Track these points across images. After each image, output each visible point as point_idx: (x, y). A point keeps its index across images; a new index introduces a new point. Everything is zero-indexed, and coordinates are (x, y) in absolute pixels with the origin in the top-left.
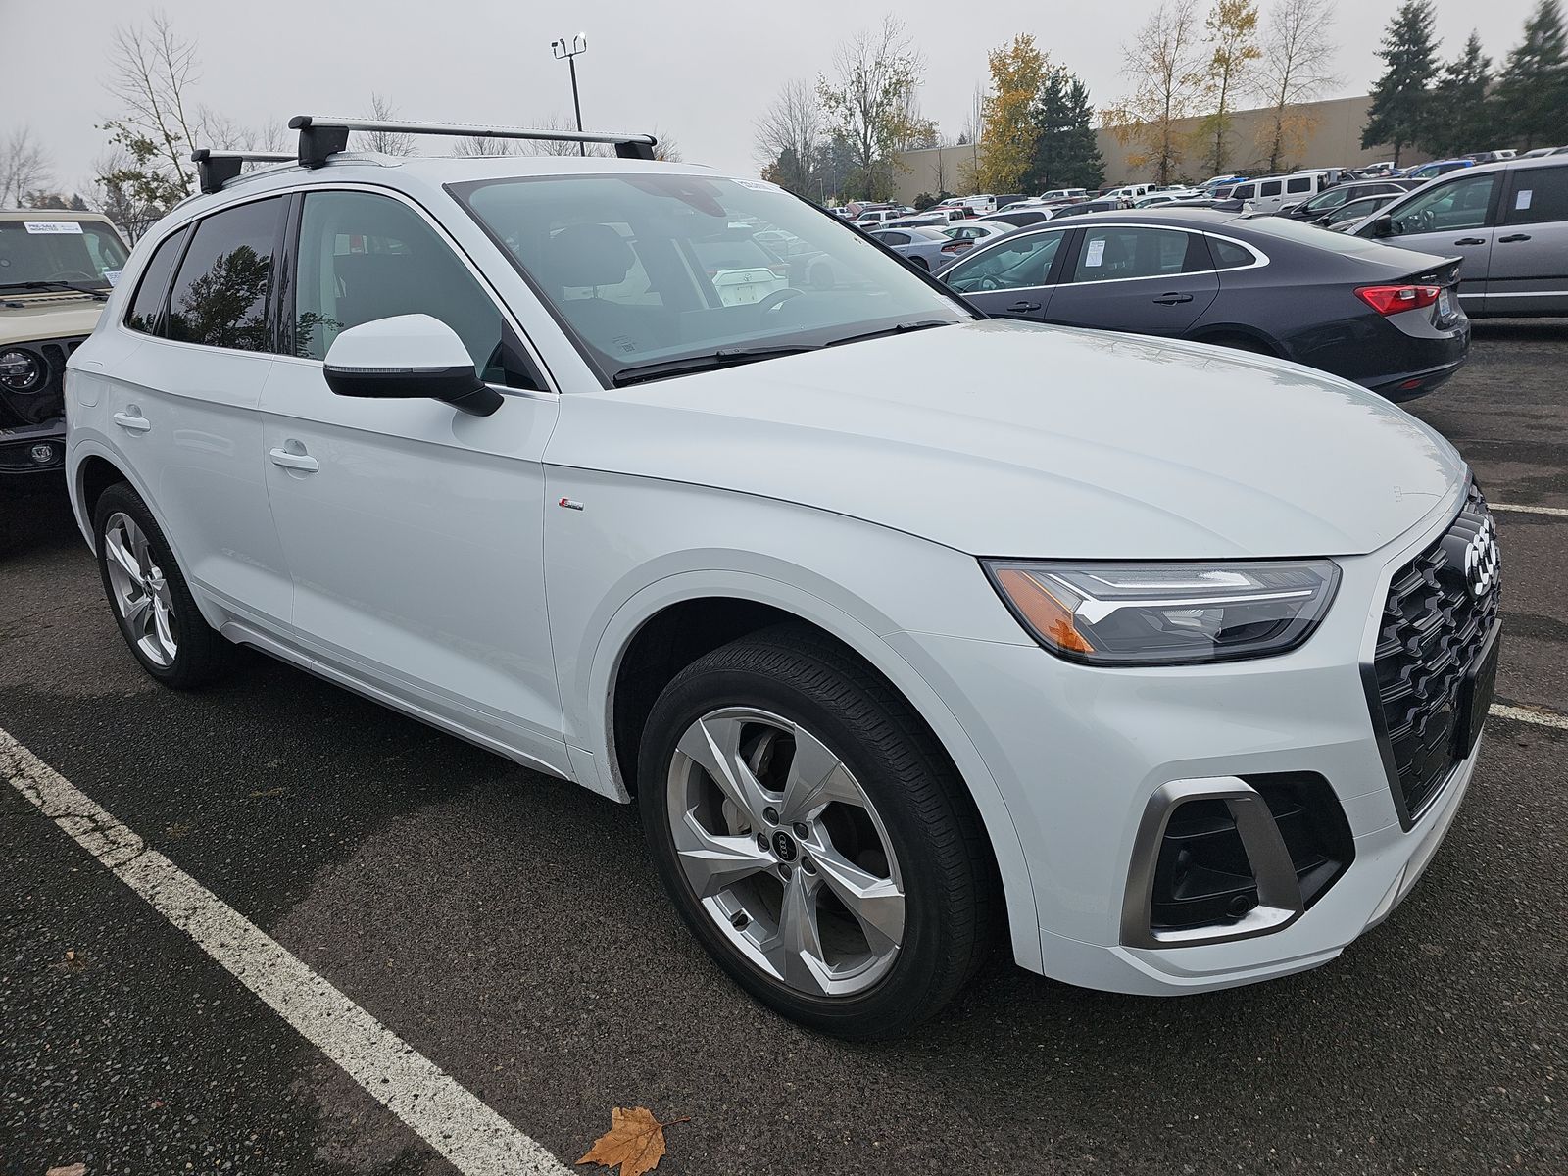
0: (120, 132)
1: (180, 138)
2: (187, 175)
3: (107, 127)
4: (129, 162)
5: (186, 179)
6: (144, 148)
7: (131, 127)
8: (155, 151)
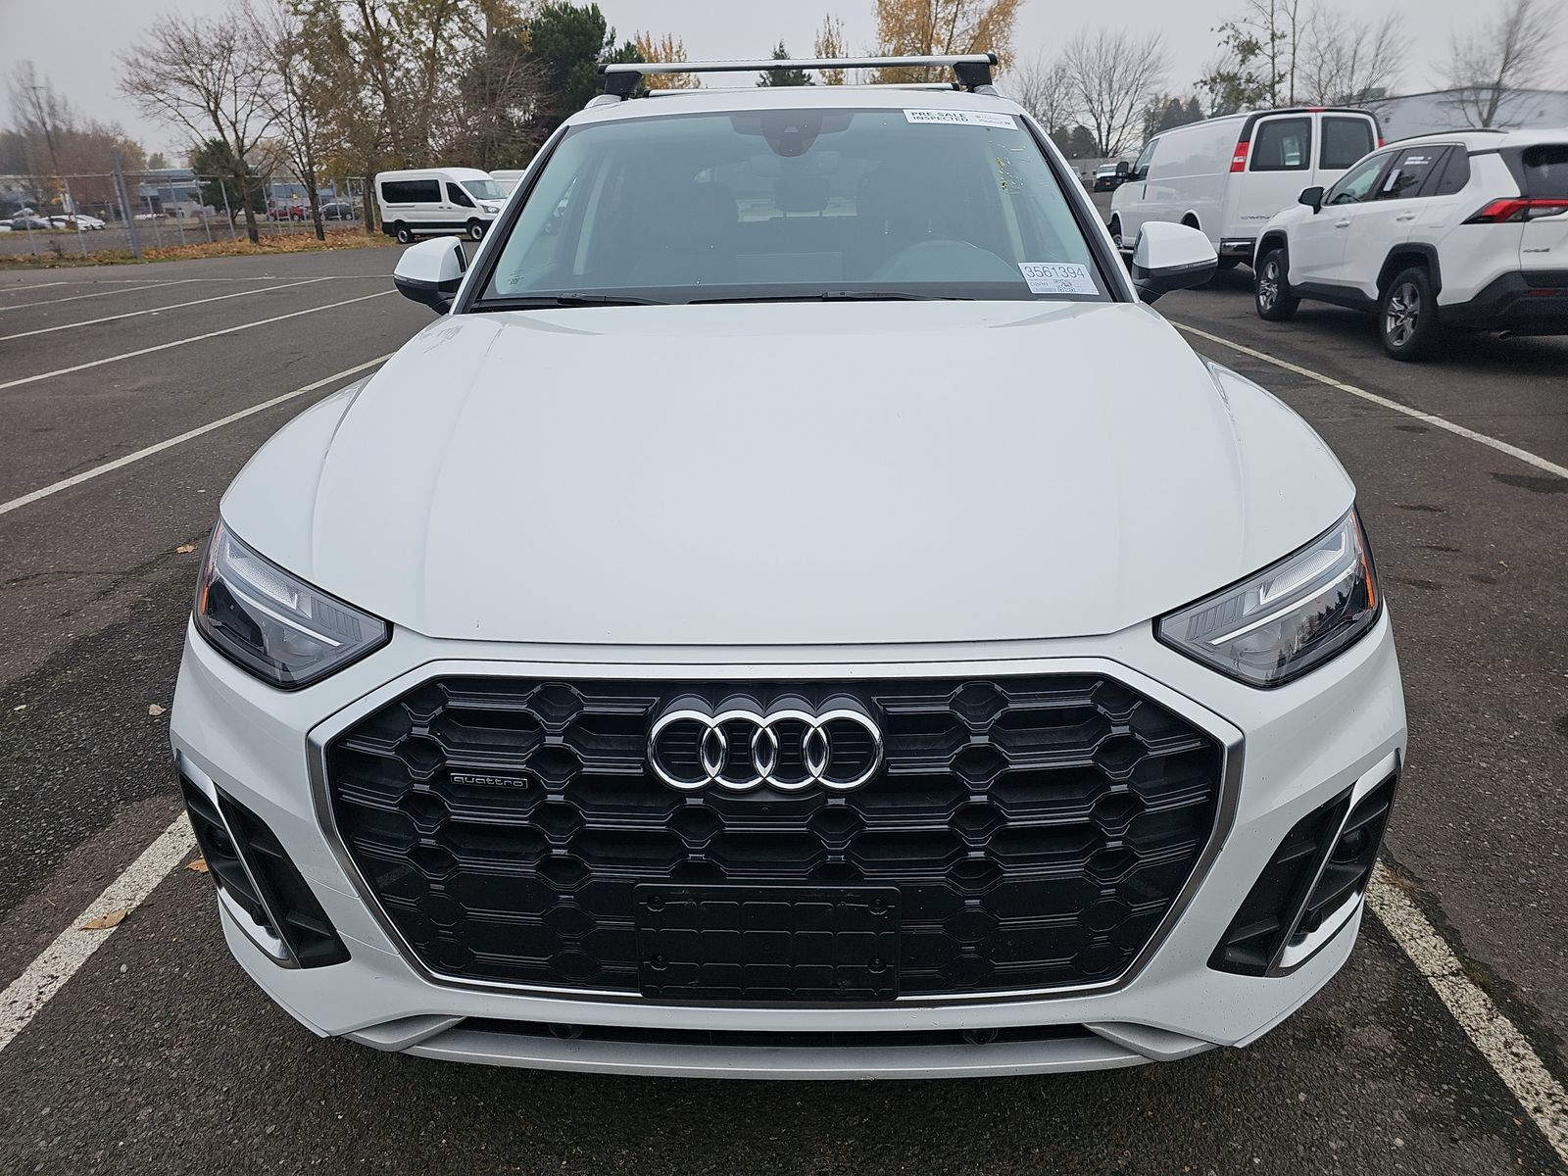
0: (1232, 32)
1: (1285, 37)
2: (1279, 74)
3: (1222, 29)
4: (1232, 66)
5: (1277, 79)
6: (1249, 49)
7: (1244, 28)
8: (1257, 51)
